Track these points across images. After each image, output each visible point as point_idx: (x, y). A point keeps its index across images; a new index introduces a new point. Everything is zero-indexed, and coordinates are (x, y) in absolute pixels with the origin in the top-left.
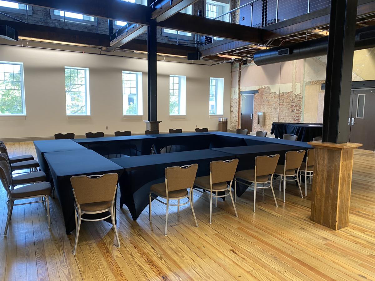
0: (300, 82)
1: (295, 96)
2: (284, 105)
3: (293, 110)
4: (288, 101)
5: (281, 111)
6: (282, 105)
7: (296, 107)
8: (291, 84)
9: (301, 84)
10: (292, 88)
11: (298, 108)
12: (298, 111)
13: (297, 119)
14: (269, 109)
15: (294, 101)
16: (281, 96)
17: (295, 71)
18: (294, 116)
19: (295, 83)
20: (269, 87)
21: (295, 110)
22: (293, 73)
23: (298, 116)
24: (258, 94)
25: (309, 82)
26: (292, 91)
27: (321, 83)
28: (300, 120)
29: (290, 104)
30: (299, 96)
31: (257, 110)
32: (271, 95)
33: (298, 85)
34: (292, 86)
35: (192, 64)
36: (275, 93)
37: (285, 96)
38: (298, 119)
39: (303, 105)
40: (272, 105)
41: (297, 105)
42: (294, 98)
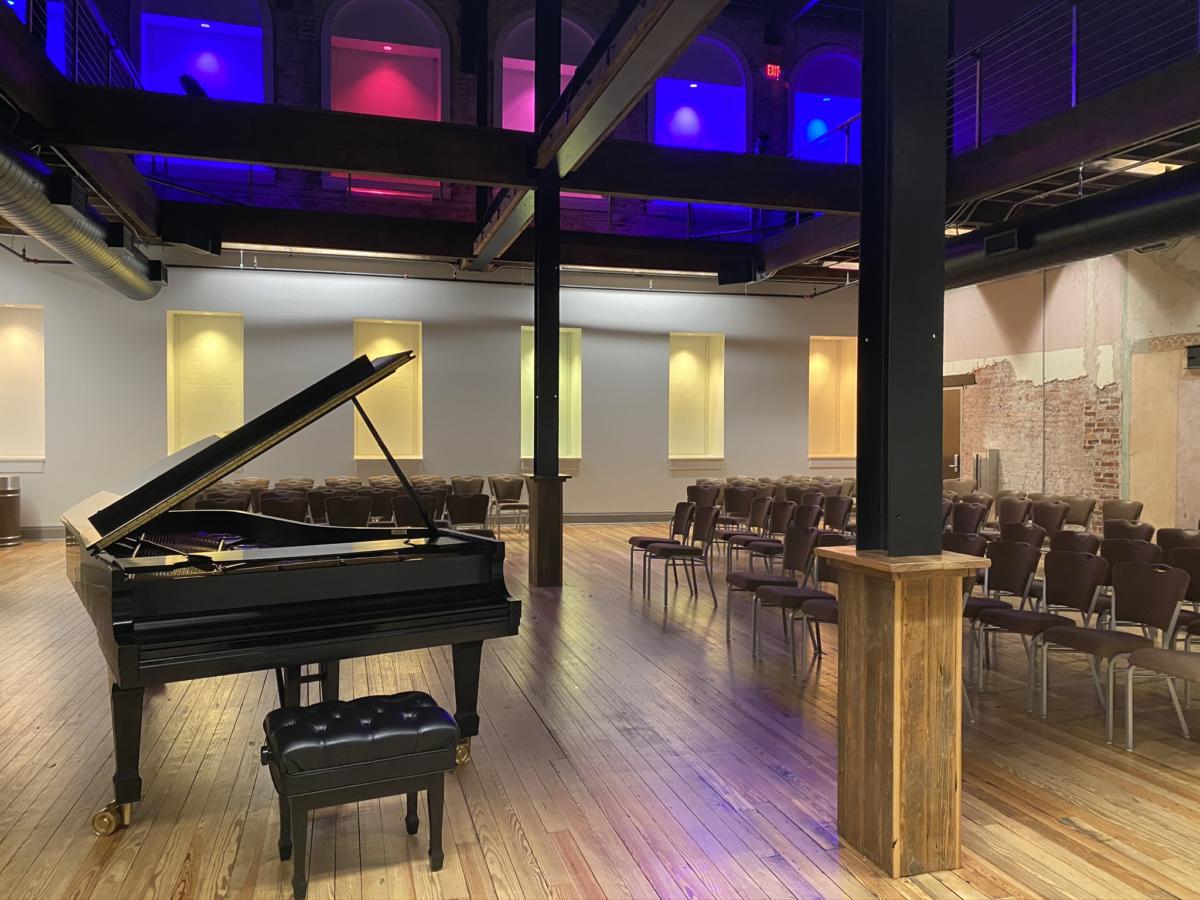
0: (1111, 343)
1: (1097, 393)
2: (1060, 424)
3: (1090, 442)
4: (1073, 410)
5: (1051, 445)
6: (1054, 425)
7: (1103, 430)
8: (1082, 349)
9: (1113, 348)
10: (1085, 365)
11: (1107, 435)
12: (1109, 445)
13: (1107, 475)
14: (1012, 437)
15: (1092, 411)
16: (1048, 393)
17: (1091, 306)
18: (1097, 464)
19: (1096, 344)
20: (1009, 363)
21: (1097, 441)
22: (1086, 311)
23: (1110, 464)
24: (973, 387)
25: (1141, 341)
26: (1084, 374)
27: (1187, 344)
28: (1117, 476)
29: (1080, 421)
30: (1112, 391)
31: (972, 440)
32: (1017, 392)
33: (1106, 354)
34: (1086, 357)
35: (744, 294)
36: (1027, 381)
37: (1064, 394)
38: (1111, 475)
39: (1125, 423)
40: (1020, 424)
41: (1104, 425)
42: (1094, 399)
